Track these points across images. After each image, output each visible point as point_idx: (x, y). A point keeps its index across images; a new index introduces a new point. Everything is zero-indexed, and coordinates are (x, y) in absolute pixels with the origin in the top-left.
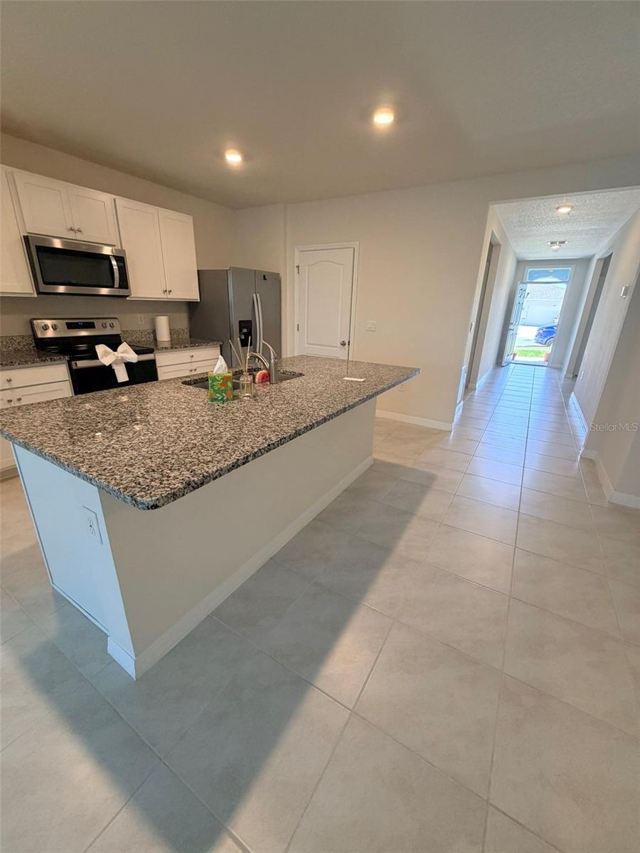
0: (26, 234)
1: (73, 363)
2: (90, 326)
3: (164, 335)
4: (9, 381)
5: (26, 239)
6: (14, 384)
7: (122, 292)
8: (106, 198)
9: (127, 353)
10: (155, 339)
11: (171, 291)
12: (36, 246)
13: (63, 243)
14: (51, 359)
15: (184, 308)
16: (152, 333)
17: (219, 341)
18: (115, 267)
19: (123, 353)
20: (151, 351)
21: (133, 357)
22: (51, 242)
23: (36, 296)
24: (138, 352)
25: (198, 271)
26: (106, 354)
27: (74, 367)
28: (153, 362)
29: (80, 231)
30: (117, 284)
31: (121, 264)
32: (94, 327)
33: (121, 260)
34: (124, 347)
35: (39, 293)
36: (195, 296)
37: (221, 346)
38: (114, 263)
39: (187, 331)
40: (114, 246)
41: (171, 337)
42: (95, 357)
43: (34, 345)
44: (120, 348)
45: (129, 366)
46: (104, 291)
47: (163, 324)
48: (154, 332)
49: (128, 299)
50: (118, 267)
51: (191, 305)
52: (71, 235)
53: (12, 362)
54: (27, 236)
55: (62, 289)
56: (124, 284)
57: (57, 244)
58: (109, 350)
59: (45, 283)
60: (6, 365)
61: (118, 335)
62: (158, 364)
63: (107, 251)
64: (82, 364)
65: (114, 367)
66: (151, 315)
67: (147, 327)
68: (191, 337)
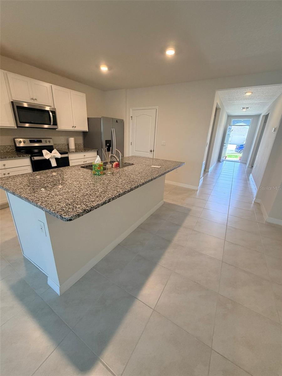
0: (13, 101)
1: (32, 158)
2: (40, 141)
3: (72, 146)
4: (4, 165)
5: (12, 102)
6: (6, 167)
7: (55, 127)
8: (48, 85)
9: (56, 154)
10: (68, 148)
11: (75, 127)
12: (17, 106)
13: (28, 105)
14: (23, 156)
15: (82, 134)
16: (67, 145)
17: (97, 149)
18: (51, 116)
19: (54, 154)
20: (67, 153)
21: (59, 156)
22: (23, 104)
23: (16, 128)
24: (61, 153)
25: (88, 118)
26: (47, 154)
27: (33, 160)
28: (67, 158)
29: (36, 100)
30: (52, 123)
31: (54, 115)
32: (42, 142)
33: (54, 113)
34: (55, 151)
35: (18, 127)
36: (86, 129)
37: (97, 151)
38: (51, 114)
39: (82, 144)
40: (51, 106)
41: (75, 147)
42: (42, 155)
43: (15, 149)
44: (53, 152)
45: (57, 159)
46: (46, 126)
47: (72, 141)
48: (68, 145)
49: (57, 130)
50: (52, 115)
51: (84, 133)
52: (32, 101)
53: (5, 157)
54: (13, 102)
55: (27, 125)
56: (55, 123)
57: (25, 105)
58: (48, 152)
59: (21, 122)
60: (3, 158)
61: (52, 146)
62: (69, 159)
63: (47, 108)
64: (36, 158)
65: (51, 160)
66: (67, 137)
67: (65, 143)
68: (84, 147)
